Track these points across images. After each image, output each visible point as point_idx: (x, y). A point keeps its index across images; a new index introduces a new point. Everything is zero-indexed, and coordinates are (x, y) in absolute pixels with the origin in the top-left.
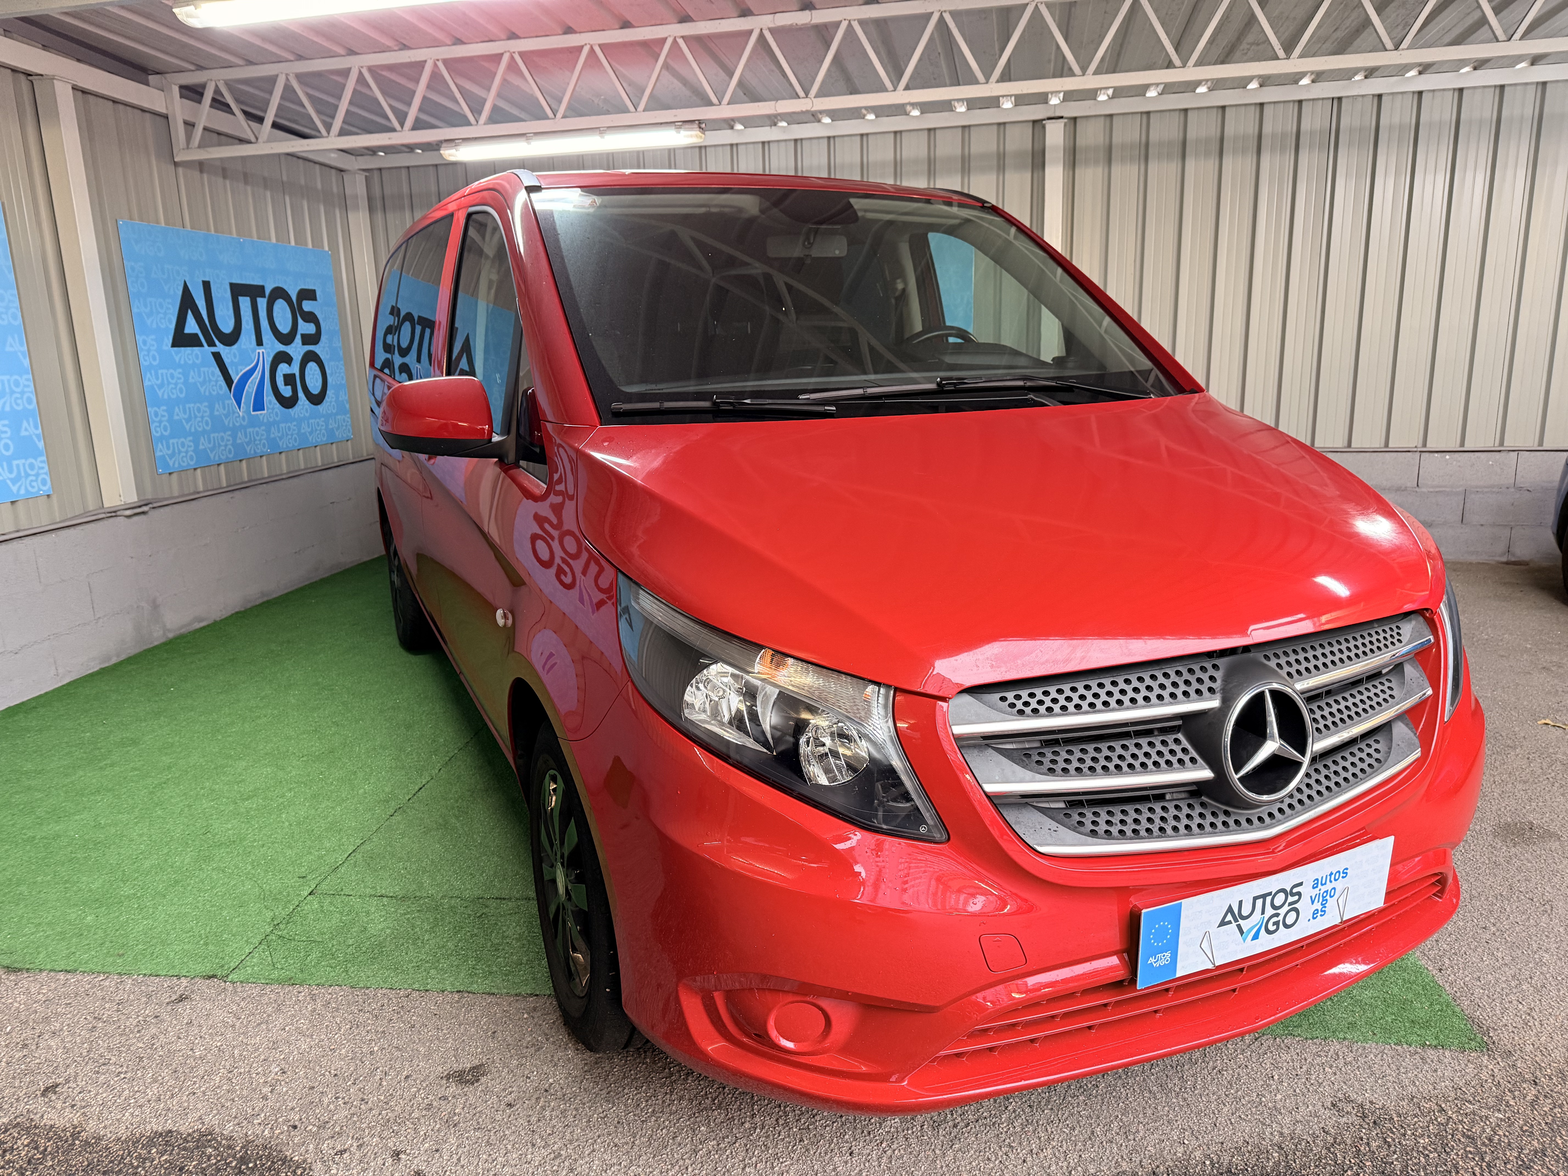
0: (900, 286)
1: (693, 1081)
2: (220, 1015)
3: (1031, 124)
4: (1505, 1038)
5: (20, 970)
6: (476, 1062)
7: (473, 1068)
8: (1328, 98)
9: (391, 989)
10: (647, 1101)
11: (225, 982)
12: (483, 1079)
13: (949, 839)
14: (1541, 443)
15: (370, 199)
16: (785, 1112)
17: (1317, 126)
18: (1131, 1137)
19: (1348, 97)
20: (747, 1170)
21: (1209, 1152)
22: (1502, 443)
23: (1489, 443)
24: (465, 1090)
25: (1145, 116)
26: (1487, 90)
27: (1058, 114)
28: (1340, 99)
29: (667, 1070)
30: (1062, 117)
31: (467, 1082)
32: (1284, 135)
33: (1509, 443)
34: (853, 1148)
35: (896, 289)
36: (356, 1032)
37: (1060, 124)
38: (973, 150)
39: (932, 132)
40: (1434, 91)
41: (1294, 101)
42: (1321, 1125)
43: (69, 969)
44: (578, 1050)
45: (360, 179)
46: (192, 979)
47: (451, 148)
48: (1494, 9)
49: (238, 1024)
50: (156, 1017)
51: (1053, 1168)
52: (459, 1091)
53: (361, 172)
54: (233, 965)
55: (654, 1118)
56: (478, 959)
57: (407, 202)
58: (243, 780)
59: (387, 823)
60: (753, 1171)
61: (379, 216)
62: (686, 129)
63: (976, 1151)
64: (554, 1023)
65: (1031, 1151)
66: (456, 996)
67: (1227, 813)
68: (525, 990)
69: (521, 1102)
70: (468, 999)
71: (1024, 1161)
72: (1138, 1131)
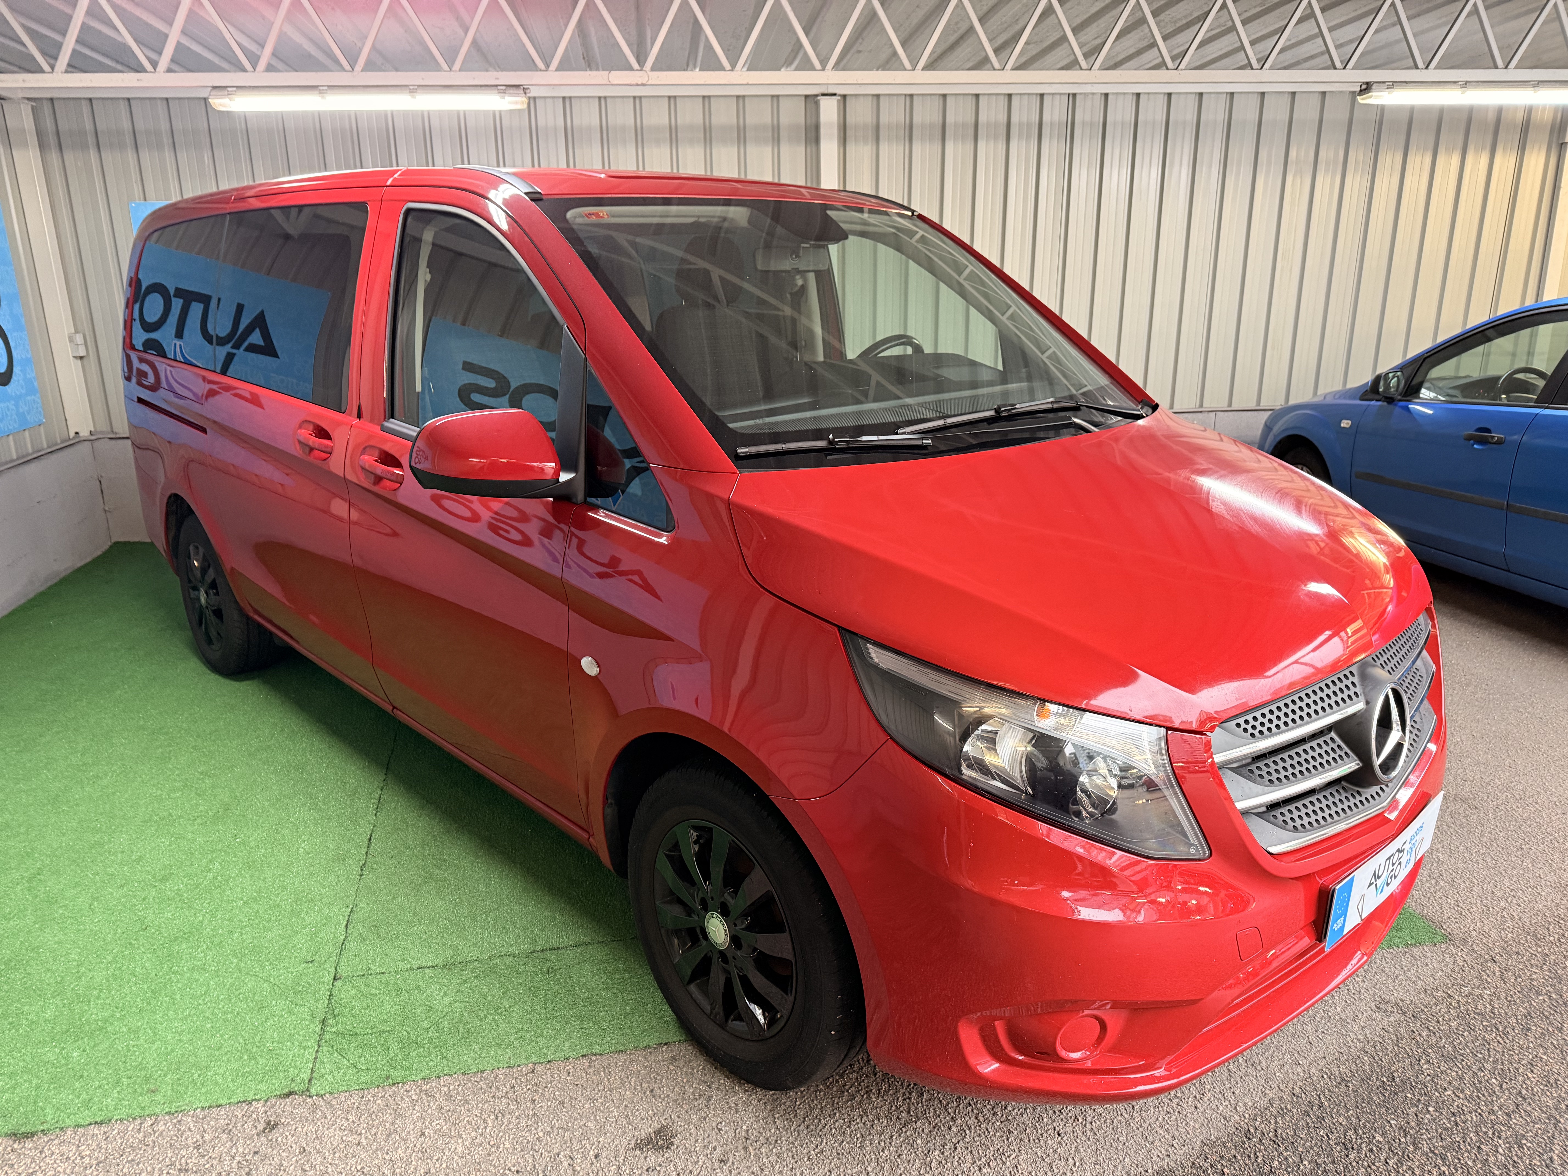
0: (800, 282)
1: (877, 1098)
2: (333, 1136)
3: (803, 98)
4: (1452, 927)
5: (33, 1134)
6: (657, 1126)
7: (658, 1133)
8: (1065, 94)
9: (509, 1067)
10: (849, 1127)
11: (310, 1097)
12: (676, 1141)
13: (1211, 855)
14: (1230, 405)
15: (40, 134)
16: (978, 1109)
17: (1056, 118)
18: (1259, 1068)
19: (1081, 94)
20: (984, 1170)
21: (1320, 1068)
22: (1201, 405)
23: (1193, 405)
24: (667, 1155)
25: (908, 99)
26: (1189, 96)
27: (830, 91)
28: (1074, 95)
29: (846, 1093)
30: (835, 95)
31: (662, 1147)
32: (1029, 125)
33: (1207, 405)
34: (1057, 1129)
35: (796, 285)
36: (506, 1121)
37: (833, 101)
38: (748, 121)
39: (707, 100)
40: (1148, 93)
41: (1037, 94)
42: (1381, 1026)
43: (99, 1120)
44: (747, 1091)
45: (26, 110)
46: (266, 1101)
47: (223, 96)
48: (1152, 12)
49: (363, 1141)
50: (256, 1153)
51: (1221, 1108)
52: (661, 1159)
53: (26, 101)
54: (306, 1077)
55: (868, 1143)
56: (581, 1018)
57: (91, 140)
58: (141, 858)
59: (362, 884)
60: (989, 1170)
61: (54, 157)
62: (511, 95)
63: (1154, 1108)
64: (703, 1069)
65: (1195, 1097)
66: (585, 1061)
67: (1359, 793)
68: (653, 1040)
69: (731, 1156)
70: (597, 1062)
71: (1196, 1107)
72: (1260, 1062)
